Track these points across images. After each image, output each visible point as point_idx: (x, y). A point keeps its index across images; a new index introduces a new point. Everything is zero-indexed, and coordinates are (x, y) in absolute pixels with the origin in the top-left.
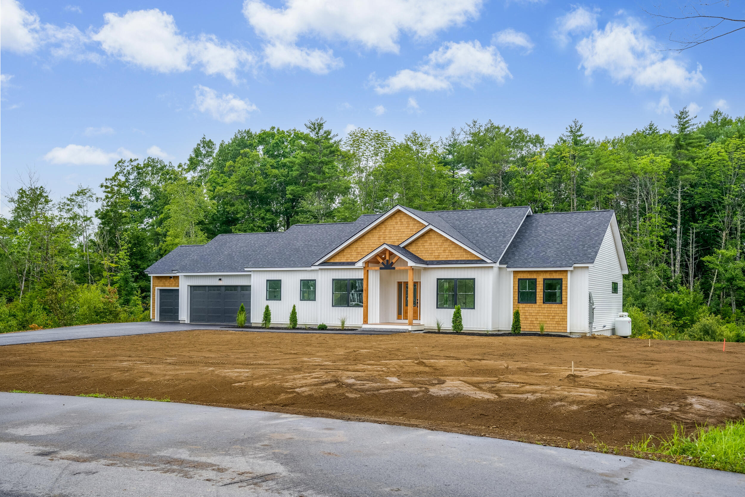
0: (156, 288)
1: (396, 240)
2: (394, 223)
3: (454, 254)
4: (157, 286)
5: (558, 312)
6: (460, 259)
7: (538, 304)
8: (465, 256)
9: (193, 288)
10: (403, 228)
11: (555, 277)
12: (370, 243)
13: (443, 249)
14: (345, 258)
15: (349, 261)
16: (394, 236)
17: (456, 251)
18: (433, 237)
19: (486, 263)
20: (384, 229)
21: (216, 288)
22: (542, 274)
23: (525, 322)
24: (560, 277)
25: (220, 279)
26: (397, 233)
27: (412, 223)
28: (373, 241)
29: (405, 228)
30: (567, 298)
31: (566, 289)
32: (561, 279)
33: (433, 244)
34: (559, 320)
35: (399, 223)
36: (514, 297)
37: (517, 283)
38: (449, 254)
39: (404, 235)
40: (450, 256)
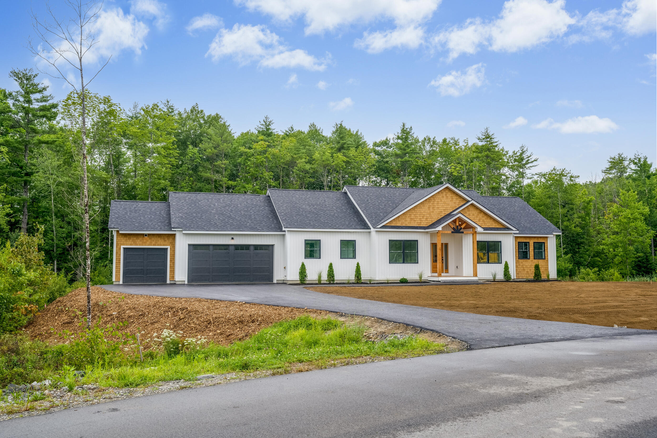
0: (122, 247)
1: (442, 210)
2: (441, 197)
3: (486, 223)
4: (124, 244)
5: (543, 265)
6: (491, 227)
7: (531, 259)
8: (494, 225)
9: (192, 247)
10: (448, 201)
11: (540, 241)
12: (422, 212)
13: (478, 219)
14: (400, 223)
15: (404, 225)
16: (441, 206)
17: (488, 221)
18: (471, 209)
19: (512, 230)
20: (433, 200)
21: (222, 247)
22: (532, 239)
23: (523, 272)
24: (543, 241)
25: (233, 238)
26: (444, 205)
27: (455, 197)
28: (424, 210)
29: (450, 201)
30: (548, 255)
31: (547, 249)
32: (544, 243)
33: (471, 215)
34: (544, 270)
35: (445, 197)
36: (516, 255)
37: (517, 245)
38: (483, 223)
39: (450, 207)
40: (483, 224)
